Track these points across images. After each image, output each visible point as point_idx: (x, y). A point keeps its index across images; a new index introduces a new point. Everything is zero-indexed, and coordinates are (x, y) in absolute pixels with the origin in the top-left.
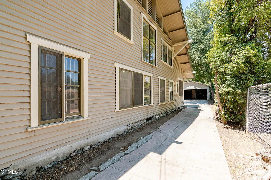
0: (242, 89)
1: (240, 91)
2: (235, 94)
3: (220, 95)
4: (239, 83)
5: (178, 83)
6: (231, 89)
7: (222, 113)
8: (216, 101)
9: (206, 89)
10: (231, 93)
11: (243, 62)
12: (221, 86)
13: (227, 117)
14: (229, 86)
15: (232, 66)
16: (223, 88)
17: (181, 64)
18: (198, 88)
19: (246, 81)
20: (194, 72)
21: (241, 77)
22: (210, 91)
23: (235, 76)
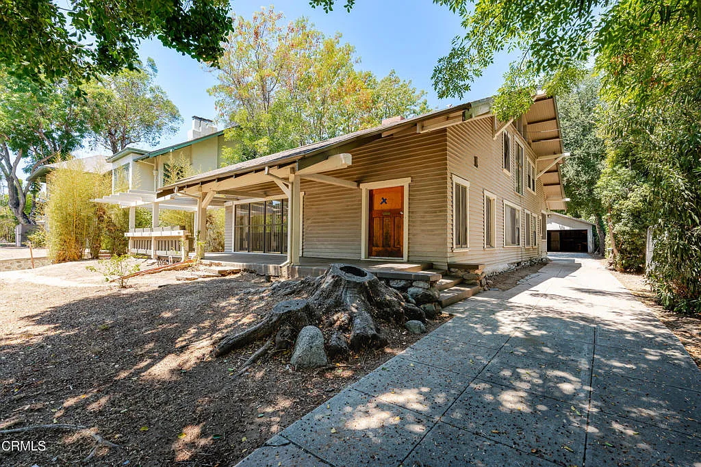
0: (640, 229)
1: (637, 231)
2: (632, 234)
3: (615, 236)
4: (637, 222)
5: (541, 218)
6: (628, 228)
7: (618, 258)
8: (608, 248)
9: (586, 230)
10: (628, 233)
11: (640, 201)
12: (616, 225)
13: (624, 262)
14: (626, 225)
15: (629, 203)
16: (618, 227)
17: (545, 185)
18: (567, 228)
19: (645, 221)
20: (568, 200)
21: (639, 216)
22: (595, 235)
23: (633, 214)
